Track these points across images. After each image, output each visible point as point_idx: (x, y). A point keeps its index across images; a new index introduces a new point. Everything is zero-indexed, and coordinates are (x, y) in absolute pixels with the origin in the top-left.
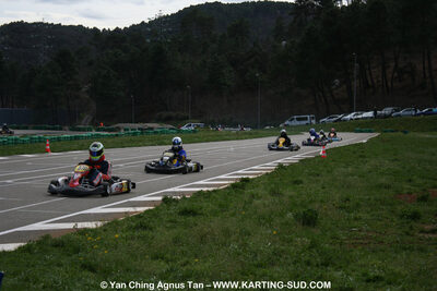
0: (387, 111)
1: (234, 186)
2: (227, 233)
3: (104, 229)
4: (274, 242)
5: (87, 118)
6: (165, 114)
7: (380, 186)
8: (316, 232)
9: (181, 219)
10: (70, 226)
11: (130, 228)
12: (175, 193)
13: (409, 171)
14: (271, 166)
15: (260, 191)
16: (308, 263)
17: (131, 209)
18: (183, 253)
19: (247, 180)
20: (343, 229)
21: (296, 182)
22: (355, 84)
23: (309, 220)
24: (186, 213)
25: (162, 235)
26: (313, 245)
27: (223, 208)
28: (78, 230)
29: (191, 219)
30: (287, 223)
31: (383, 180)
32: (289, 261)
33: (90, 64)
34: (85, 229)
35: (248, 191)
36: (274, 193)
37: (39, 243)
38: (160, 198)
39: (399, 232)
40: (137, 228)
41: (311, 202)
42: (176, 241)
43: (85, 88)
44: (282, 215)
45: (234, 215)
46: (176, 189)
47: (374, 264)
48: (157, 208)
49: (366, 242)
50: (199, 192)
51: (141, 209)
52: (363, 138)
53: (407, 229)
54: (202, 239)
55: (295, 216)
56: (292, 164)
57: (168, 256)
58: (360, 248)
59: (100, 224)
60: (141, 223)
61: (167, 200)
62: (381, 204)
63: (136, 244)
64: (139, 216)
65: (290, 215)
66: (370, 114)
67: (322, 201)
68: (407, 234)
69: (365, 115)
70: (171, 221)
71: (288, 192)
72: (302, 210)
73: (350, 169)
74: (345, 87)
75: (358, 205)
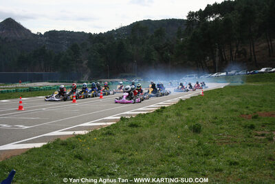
0: (233, 72)
1: (157, 111)
2: (153, 137)
3: (89, 135)
4: (178, 142)
5: (86, 76)
6: (125, 74)
7: (232, 110)
8: (201, 136)
9: (130, 129)
10: (71, 133)
11: (103, 134)
12: (127, 115)
13: (246, 103)
14: (176, 100)
15: (171, 114)
16: (197, 154)
17: (104, 124)
18: (130, 149)
19: (163, 108)
20: (215, 134)
21: (189, 109)
22: (217, 59)
23: (196, 130)
24: (132, 125)
25: (119, 138)
26: (199, 144)
27: (152, 123)
28: (75, 135)
29: (135, 129)
30: (185, 131)
31: (234, 107)
32: (187, 153)
33: (88, 50)
34: (79, 135)
35: (164, 114)
36: (178, 115)
37: (54, 143)
38: (119, 118)
39: (245, 135)
40: (106, 134)
41: (197, 119)
42: (126, 141)
43: (85, 62)
44: (182, 127)
45: (157, 127)
46: (128, 113)
47: (233, 155)
48: (117, 123)
49: (227, 141)
50: (140, 114)
51: (110, 124)
52: (222, 85)
53: (248, 134)
54: (140, 140)
55: (189, 128)
56: (187, 99)
57: (122, 150)
58: (224, 145)
59: (87, 132)
60: (108, 132)
61: (122, 119)
62: (234, 120)
63: (105, 143)
64: (108, 127)
65: (186, 127)
66: (225, 74)
67: (203, 119)
68: (249, 137)
69: (222, 74)
70: (124, 130)
71: (186, 114)
72: (193, 124)
73: (216, 101)
74: (212, 60)
75: (222, 121)
